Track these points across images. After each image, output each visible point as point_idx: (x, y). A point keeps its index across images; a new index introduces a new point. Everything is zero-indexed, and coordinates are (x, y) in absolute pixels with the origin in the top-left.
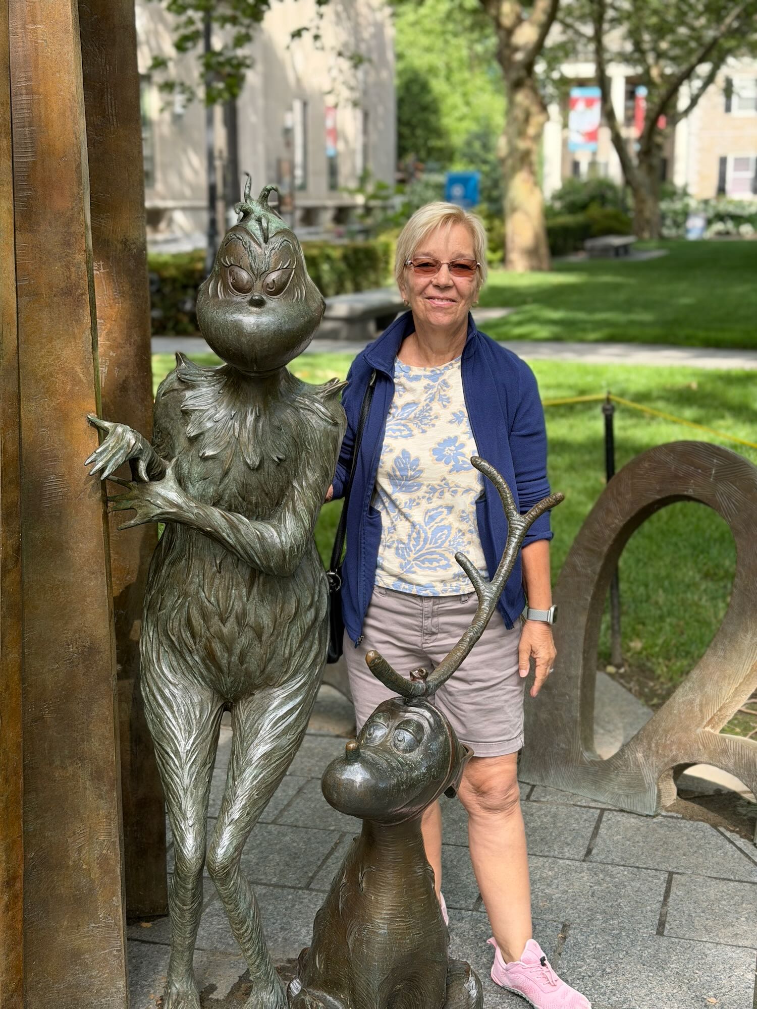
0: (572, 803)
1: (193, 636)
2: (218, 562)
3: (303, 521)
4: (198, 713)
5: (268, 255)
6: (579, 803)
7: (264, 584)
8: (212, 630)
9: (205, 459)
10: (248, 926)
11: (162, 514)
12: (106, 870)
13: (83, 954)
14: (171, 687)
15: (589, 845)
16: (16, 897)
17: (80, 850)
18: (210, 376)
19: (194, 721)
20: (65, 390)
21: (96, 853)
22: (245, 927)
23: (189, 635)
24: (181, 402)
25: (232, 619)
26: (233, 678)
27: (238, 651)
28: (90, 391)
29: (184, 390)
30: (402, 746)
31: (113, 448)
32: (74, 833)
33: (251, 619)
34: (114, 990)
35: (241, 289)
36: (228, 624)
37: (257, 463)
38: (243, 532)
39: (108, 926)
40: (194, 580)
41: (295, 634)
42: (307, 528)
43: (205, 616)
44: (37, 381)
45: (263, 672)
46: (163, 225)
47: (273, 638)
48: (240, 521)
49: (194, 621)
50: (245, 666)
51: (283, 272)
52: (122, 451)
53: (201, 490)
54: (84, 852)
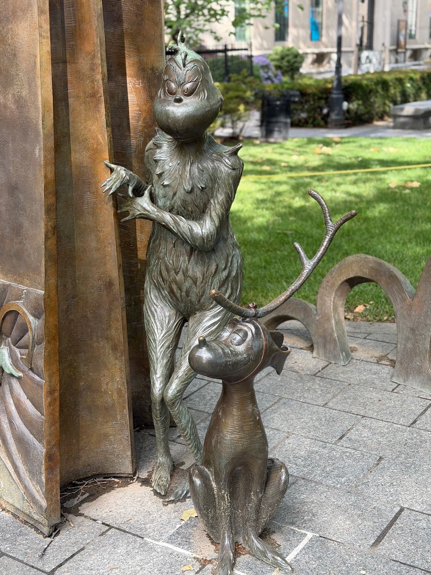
0: (417, 396)
1: (163, 281)
2: (174, 242)
3: (214, 222)
4: (167, 321)
5: (184, 74)
6: (421, 396)
7: (198, 255)
8: (171, 278)
9: (165, 186)
10: (188, 432)
11: (140, 214)
12: (120, 396)
13: (109, 436)
14: (155, 306)
15: (416, 419)
16: (55, 400)
17: (107, 384)
18: (170, 142)
19: (165, 325)
20: (94, 148)
21: (115, 387)
22: (186, 433)
23: (161, 280)
24: (154, 155)
25: (181, 273)
26: (184, 304)
27: (185, 290)
28: (105, 148)
29: (156, 149)
30: (235, 342)
31: (115, 178)
32: (104, 376)
33: (190, 273)
34: (125, 456)
35: (172, 93)
36: (179, 275)
37: (190, 189)
38: (181, 226)
39: (122, 424)
40: (162, 251)
41: (216, 283)
42: (217, 226)
43: (168, 270)
44: (79, 143)
45: (199, 301)
46: (325, 62)
47: (203, 284)
48: (181, 220)
49: (162, 272)
50: (189, 298)
51: (193, 84)
52: (119, 180)
53: (163, 203)
54: (109, 385)
